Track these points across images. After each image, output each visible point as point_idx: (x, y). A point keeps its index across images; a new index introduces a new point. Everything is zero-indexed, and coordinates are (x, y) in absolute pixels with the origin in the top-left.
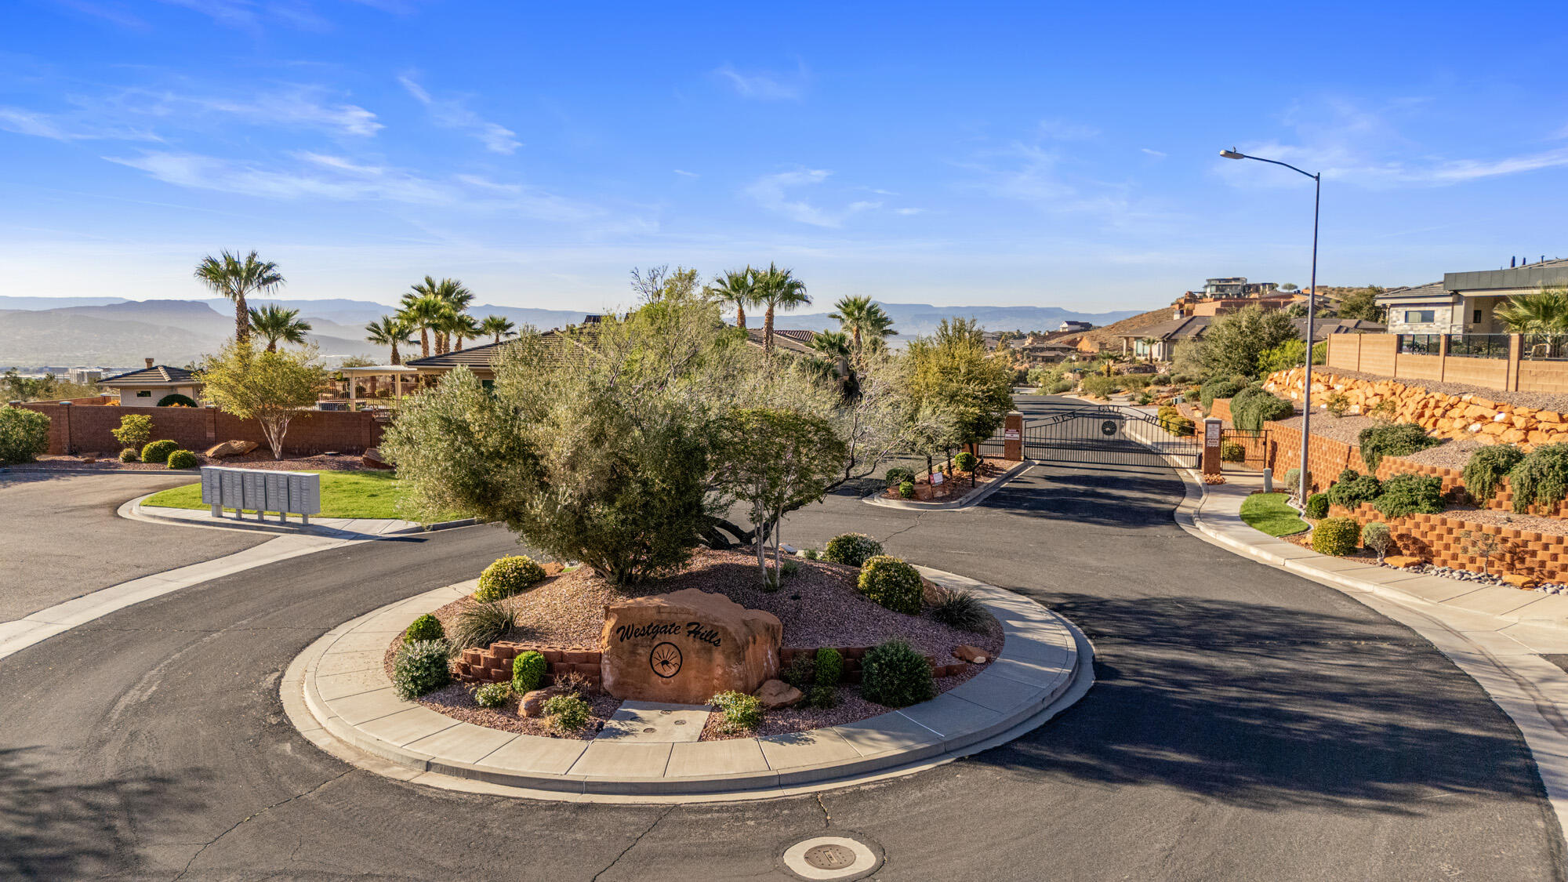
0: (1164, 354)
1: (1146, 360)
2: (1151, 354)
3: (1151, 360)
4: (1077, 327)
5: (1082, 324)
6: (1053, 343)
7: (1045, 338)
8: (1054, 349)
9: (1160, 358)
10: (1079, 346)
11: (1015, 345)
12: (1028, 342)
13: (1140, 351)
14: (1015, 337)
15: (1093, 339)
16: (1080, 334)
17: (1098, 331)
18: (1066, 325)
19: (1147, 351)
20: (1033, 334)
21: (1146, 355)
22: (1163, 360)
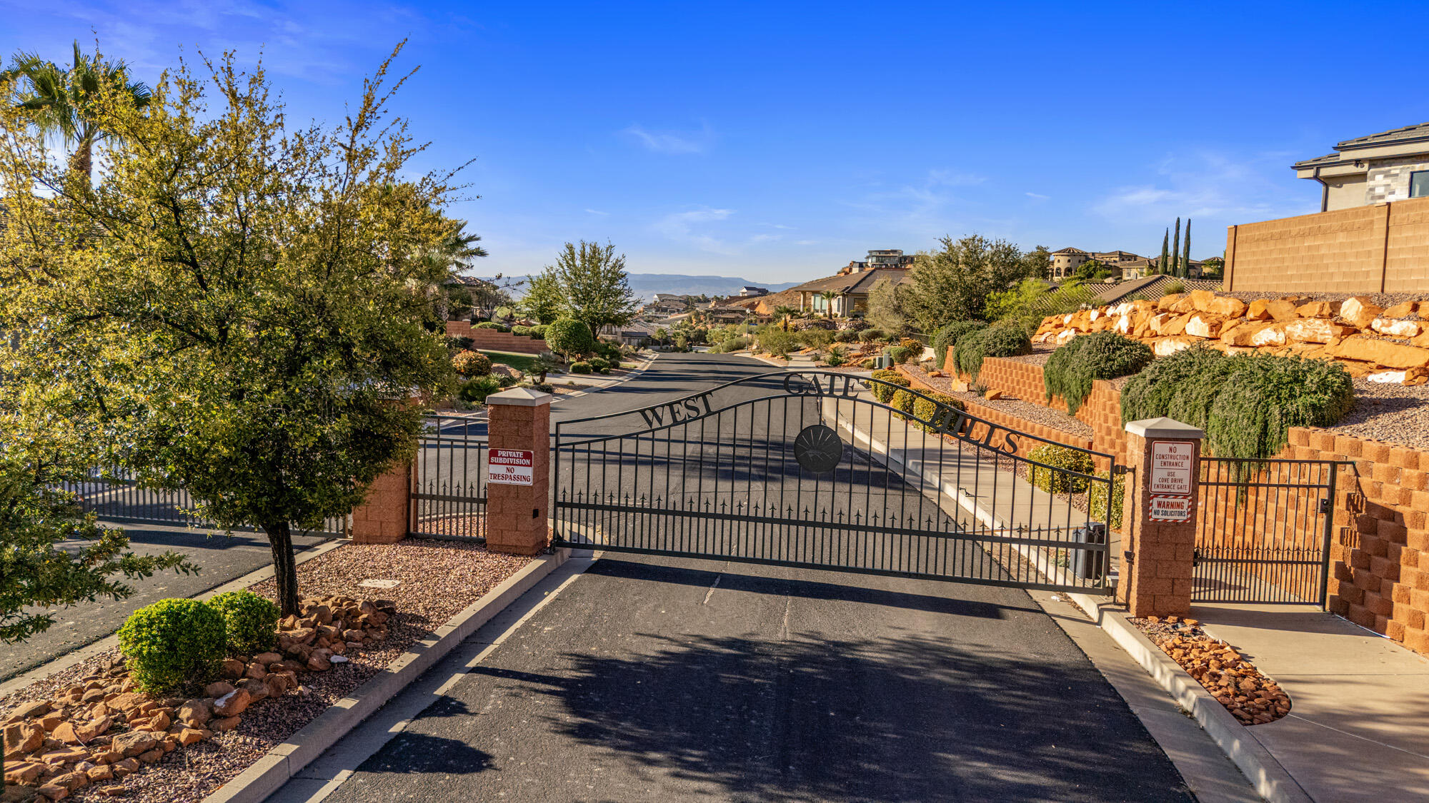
0: (844, 309)
1: (825, 315)
2: (830, 309)
3: (831, 315)
4: (755, 292)
5: (760, 290)
6: (734, 306)
7: (727, 302)
8: (734, 312)
9: (840, 314)
10: (757, 310)
11: (700, 308)
12: (711, 305)
13: (818, 307)
14: (699, 301)
15: (769, 303)
16: (758, 298)
17: (774, 296)
18: (745, 290)
19: (826, 307)
20: (716, 298)
21: (824, 311)
22: (843, 316)
